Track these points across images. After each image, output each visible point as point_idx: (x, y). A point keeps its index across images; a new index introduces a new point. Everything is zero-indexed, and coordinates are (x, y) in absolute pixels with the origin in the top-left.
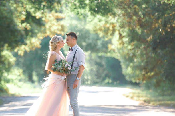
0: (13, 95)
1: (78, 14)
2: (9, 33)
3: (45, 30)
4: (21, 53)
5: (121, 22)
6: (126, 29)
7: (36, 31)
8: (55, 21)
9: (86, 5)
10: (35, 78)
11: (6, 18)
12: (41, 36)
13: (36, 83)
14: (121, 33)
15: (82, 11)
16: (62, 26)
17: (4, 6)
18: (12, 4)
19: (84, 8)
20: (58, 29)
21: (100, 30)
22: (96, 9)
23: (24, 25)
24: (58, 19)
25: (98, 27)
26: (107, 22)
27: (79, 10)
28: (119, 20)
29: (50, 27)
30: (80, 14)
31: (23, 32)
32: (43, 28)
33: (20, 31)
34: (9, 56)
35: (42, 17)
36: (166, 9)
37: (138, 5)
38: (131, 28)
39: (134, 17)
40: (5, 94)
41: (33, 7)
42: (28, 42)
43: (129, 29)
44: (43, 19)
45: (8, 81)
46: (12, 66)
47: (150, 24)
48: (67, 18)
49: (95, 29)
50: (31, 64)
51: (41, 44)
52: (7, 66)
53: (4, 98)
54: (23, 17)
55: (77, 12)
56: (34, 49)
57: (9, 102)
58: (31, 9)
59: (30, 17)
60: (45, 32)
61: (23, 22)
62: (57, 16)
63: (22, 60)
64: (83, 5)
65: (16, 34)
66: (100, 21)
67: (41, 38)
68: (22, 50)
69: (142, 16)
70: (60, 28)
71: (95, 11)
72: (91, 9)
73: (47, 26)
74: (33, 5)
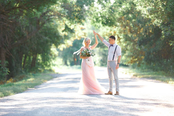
0: (57, 73)
1: (95, 26)
2: (56, 38)
3: (75, 35)
4: (61, 49)
5: (119, 30)
6: (122, 34)
7: (70, 36)
8: (81, 30)
9: (100, 20)
10: (68, 63)
11: (54, 29)
12: (72, 39)
13: (69, 66)
14: (119, 36)
15: (98, 24)
16: (85, 33)
17: (53, 22)
18: (57, 21)
19: (99, 22)
20: (82, 35)
21: (107, 35)
22: (106, 23)
23: (64, 33)
24: (82, 29)
25: (105, 34)
26: (111, 30)
27: (96, 23)
28: (118, 29)
29: (78, 34)
30: (96, 26)
31: (63, 37)
32: (74, 34)
33: (61, 37)
34: (55, 51)
35: (74, 28)
36: (146, 22)
37: (129, 20)
38: (125, 34)
39: (127, 27)
40: (53, 72)
41: (70, 22)
42: (65, 42)
43: (124, 34)
44: (75, 29)
45: (54, 65)
46: (57, 56)
47: (136, 31)
48: (86, 29)
49: (103, 35)
50: (66, 55)
51: (72, 44)
52: (54, 57)
53: (53, 75)
54: (63, 28)
55: (95, 25)
56: (68, 47)
57: (56, 77)
58: (68, 23)
59: (67, 28)
60: (75, 37)
61: (63, 31)
62: (82, 28)
63: (61, 53)
64: (98, 21)
65: (60, 38)
66: (108, 29)
67: (73, 40)
68: (62, 47)
69: (132, 26)
70: (83, 34)
71: (105, 24)
72: (103, 23)
73: (76, 33)
74: (69, 21)
